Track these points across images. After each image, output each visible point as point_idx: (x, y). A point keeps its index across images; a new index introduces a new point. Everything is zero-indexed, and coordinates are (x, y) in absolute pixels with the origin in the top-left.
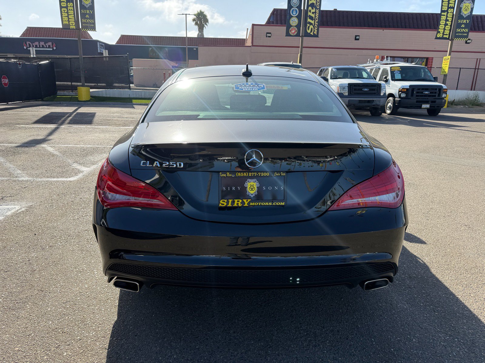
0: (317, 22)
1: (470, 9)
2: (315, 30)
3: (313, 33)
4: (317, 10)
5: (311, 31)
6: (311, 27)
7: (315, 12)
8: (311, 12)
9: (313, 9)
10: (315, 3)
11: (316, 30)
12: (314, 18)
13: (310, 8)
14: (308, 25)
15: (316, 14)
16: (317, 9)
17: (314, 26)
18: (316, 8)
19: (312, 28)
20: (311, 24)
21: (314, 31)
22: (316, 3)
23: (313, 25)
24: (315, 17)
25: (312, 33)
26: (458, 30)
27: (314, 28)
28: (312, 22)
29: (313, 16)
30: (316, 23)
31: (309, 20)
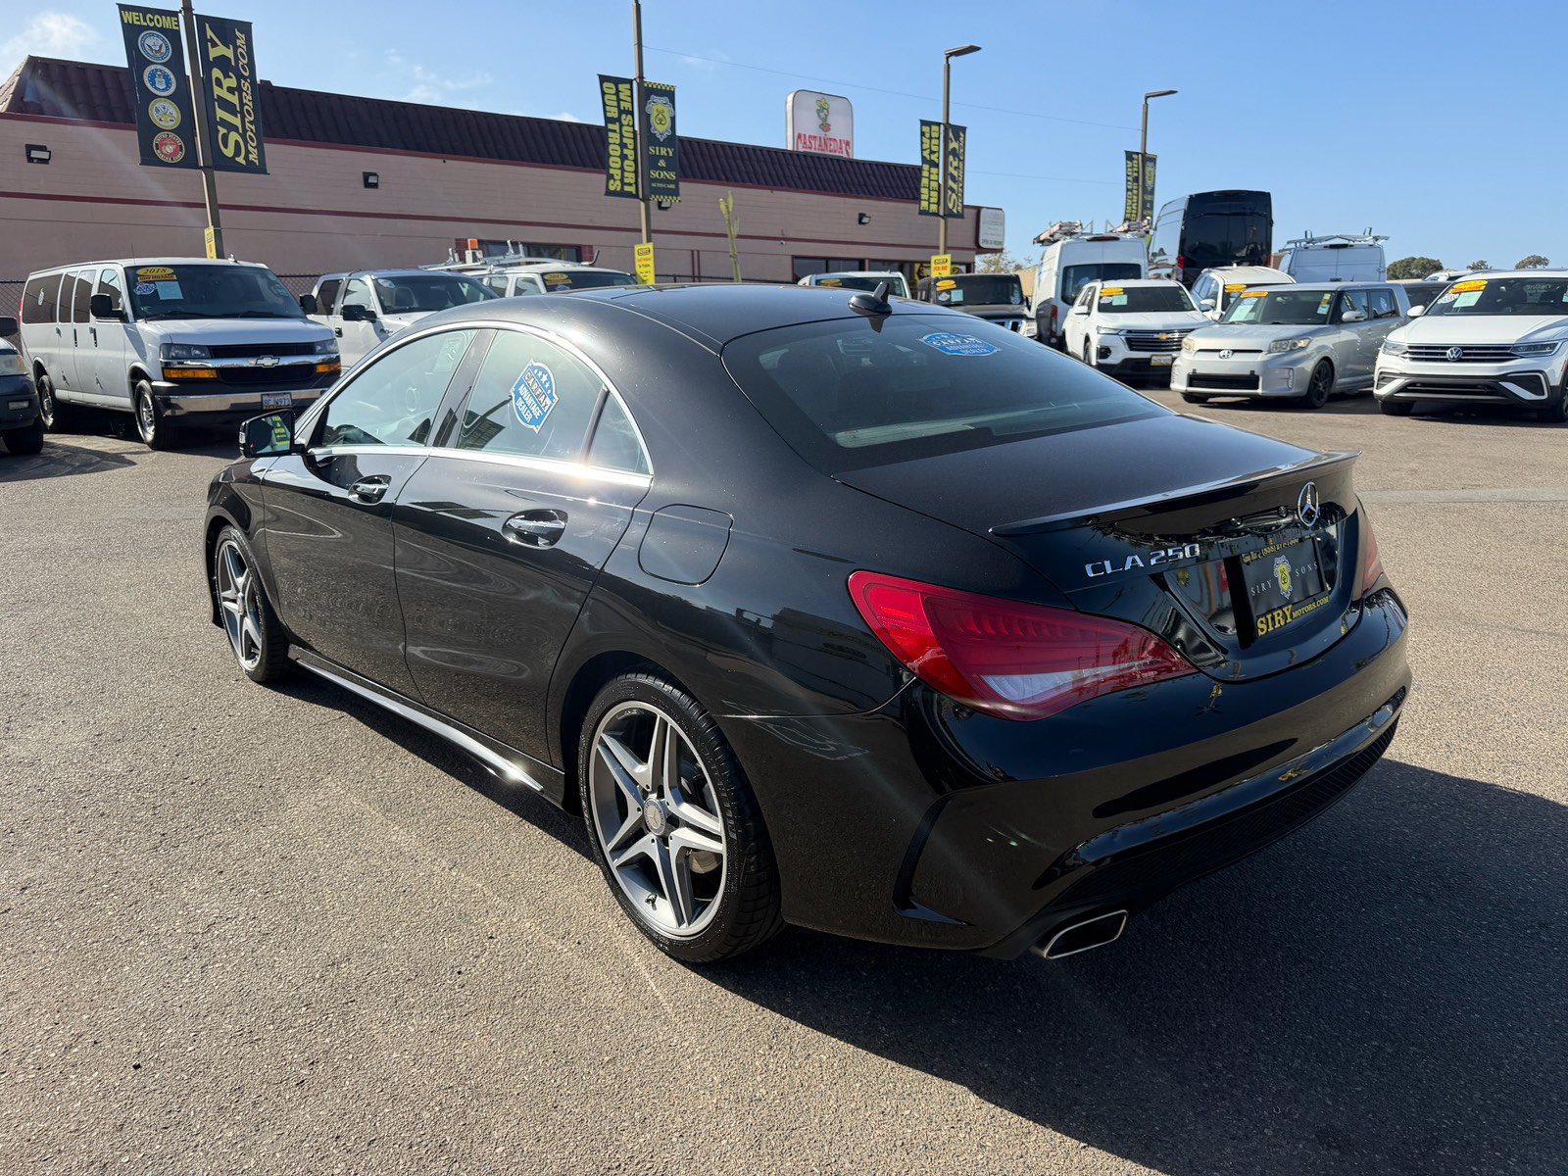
0: (250, 122)
1: (669, 120)
2: (250, 148)
3: (246, 158)
4: (243, 81)
5: (237, 152)
6: (234, 137)
7: (239, 89)
8: (225, 88)
9: (226, 76)
10: (231, 56)
11: (254, 148)
12: (238, 109)
13: (216, 73)
14: (222, 131)
15: (244, 94)
16: (245, 78)
17: (243, 136)
18: (239, 77)
19: (237, 142)
20: (232, 127)
21: (248, 152)
22: (237, 59)
23: (241, 131)
24: (242, 104)
25: (241, 160)
26: (654, 174)
27: (246, 143)
28: (236, 121)
29: (234, 99)
30: (247, 124)
31: (220, 114)
